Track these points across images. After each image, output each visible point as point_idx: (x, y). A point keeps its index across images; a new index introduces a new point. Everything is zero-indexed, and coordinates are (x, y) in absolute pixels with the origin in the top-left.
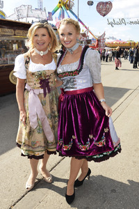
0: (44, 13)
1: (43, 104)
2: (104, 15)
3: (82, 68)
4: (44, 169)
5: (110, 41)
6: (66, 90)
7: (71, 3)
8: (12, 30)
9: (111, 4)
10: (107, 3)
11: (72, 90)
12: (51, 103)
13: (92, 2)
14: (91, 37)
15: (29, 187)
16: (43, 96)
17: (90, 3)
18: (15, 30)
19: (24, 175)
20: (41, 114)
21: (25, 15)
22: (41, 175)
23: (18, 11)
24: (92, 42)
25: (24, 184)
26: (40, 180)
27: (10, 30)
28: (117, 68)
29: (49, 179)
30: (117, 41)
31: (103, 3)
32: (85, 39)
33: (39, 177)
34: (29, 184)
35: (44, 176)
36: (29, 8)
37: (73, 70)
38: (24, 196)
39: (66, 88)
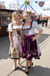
0: (19, 6)
1: (19, 40)
2: (41, 7)
3: (31, 28)
4: (19, 63)
5: (44, 16)
6: (25, 35)
7: (29, 2)
8: (8, 13)
9: (44, 2)
10: (42, 2)
11: (27, 35)
12: (21, 39)
13: (37, 2)
14: (36, 15)
15: (14, 69)
16: (18, 37)
17: (36, 2)
18: (9, 13)
19: (12, 65)
20: (18, 43)
21: (13, 7)
22: (18, 65)
23: (10, 5)
24: (37, 17)
25: (12, 68)
26: (17, 67)
27: (7, 13)
28: (46, 27)
29: (20, 67)
30: (46, 16)
31: (41, 2)
32: (34, 15)
33: (17, 66)
34: (14, 68)
35: (19, 66)
36: (14, 4)
37: (28, 28)
38: (12, 73)
39: (26, 34)
